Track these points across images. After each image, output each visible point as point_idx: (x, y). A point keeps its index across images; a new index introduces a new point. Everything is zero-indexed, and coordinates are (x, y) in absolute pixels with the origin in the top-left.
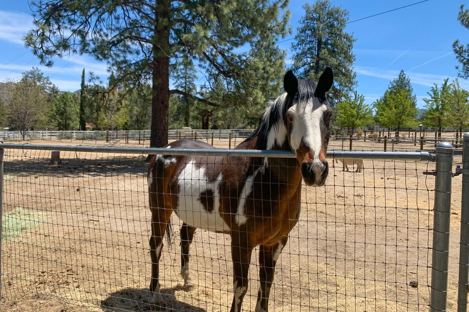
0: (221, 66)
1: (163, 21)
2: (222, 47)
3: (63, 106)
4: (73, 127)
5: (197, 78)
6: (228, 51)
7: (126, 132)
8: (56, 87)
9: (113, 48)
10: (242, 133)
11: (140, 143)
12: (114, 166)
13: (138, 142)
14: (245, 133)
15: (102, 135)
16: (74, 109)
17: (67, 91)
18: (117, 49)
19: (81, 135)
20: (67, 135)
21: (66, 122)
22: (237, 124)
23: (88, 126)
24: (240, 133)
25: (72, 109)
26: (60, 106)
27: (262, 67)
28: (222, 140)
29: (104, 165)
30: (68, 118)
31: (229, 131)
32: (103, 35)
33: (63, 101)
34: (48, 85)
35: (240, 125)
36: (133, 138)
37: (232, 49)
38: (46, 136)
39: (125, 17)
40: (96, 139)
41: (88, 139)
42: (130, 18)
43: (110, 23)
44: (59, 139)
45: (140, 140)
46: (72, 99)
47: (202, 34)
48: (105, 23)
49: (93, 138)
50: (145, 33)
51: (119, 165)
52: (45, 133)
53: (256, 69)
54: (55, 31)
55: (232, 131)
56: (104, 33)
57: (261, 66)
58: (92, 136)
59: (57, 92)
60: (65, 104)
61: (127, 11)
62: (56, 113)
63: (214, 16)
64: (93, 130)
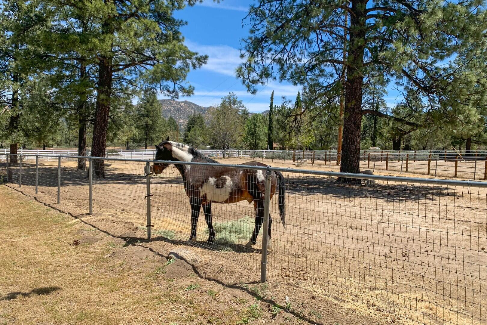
0: (422, 82)
1: (358, 42)
2: (424, 61)
3: (253, 127)
4: (262, 147)
5: (387, 93)
6: (431, 65)
7: (312, 152)
8: (247, 109)
9: (309, 73)
10: (444, 155)
11: (325, 164)
12: (307, 186)
13: (324, 162)
14: (447, 155)
15: (289, 155)
16: (263, 130)
17: (258, 113)
18: (312, 73)
19: (270, 154)
20: (258, 154)
21: (255, 142)
22: (435, 144)
23: (274, 145)
24: (440, 155)
25: (261, 130)
26: (251, 127)
27: (476, 80)
28: (417, 162)
29: (298, 185)
30: (257, 138)
31: (427, 152)
32: (297, 61)
33: (253, 122)
34: (241, 108)
35: (440, 145)
36: (319, 159)
37: (435, 62)
38: (240, 154)
39: (318, 40)
40: (283, 158)
41: (276, 158)
42: (323, 41)
43: (304, 48)
44: (251, 158)
45: (326, 160)
46: (262, 121)
47: (401, 50)
48: (299, 49)
49: (281, 157)
50: (337, 54)
51: (311, 185)
52: (240, 152)
53: (468, 83)
54: (258, 62)
55: (430, 152)
56: (297, 58)
57: (474, 79)
58: (280, 155)
59: (247, 114)
60: (255, 125)
61: (320, 34)
62: (248, 133)
63: (415, 30)
64: (280, 150)
